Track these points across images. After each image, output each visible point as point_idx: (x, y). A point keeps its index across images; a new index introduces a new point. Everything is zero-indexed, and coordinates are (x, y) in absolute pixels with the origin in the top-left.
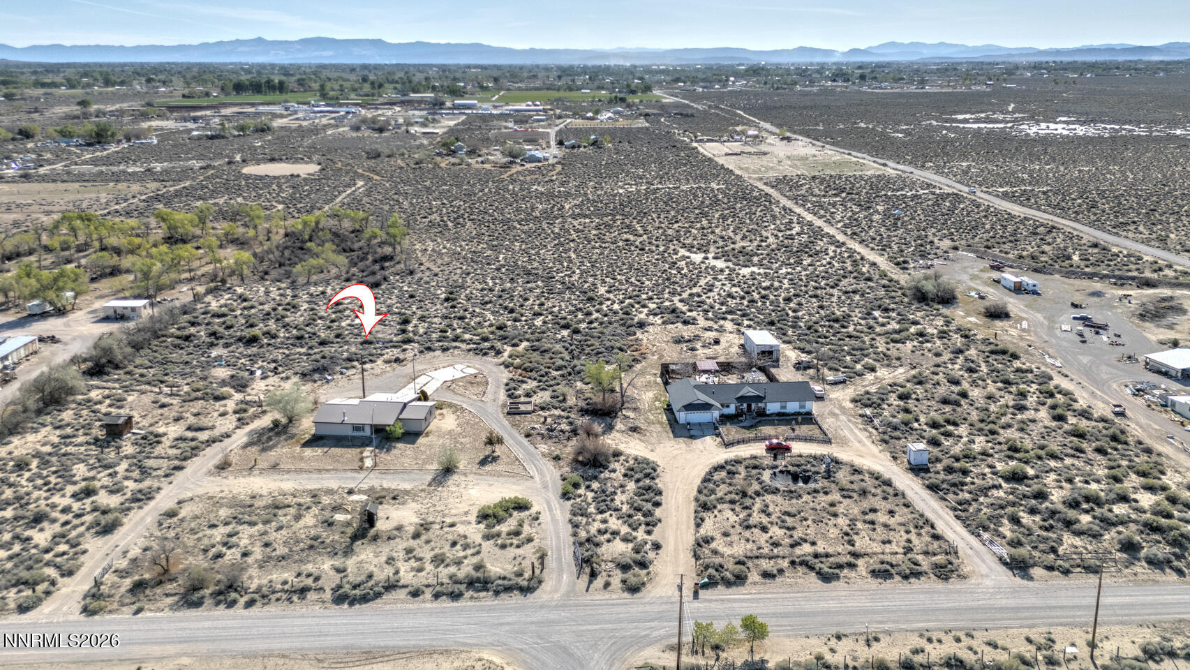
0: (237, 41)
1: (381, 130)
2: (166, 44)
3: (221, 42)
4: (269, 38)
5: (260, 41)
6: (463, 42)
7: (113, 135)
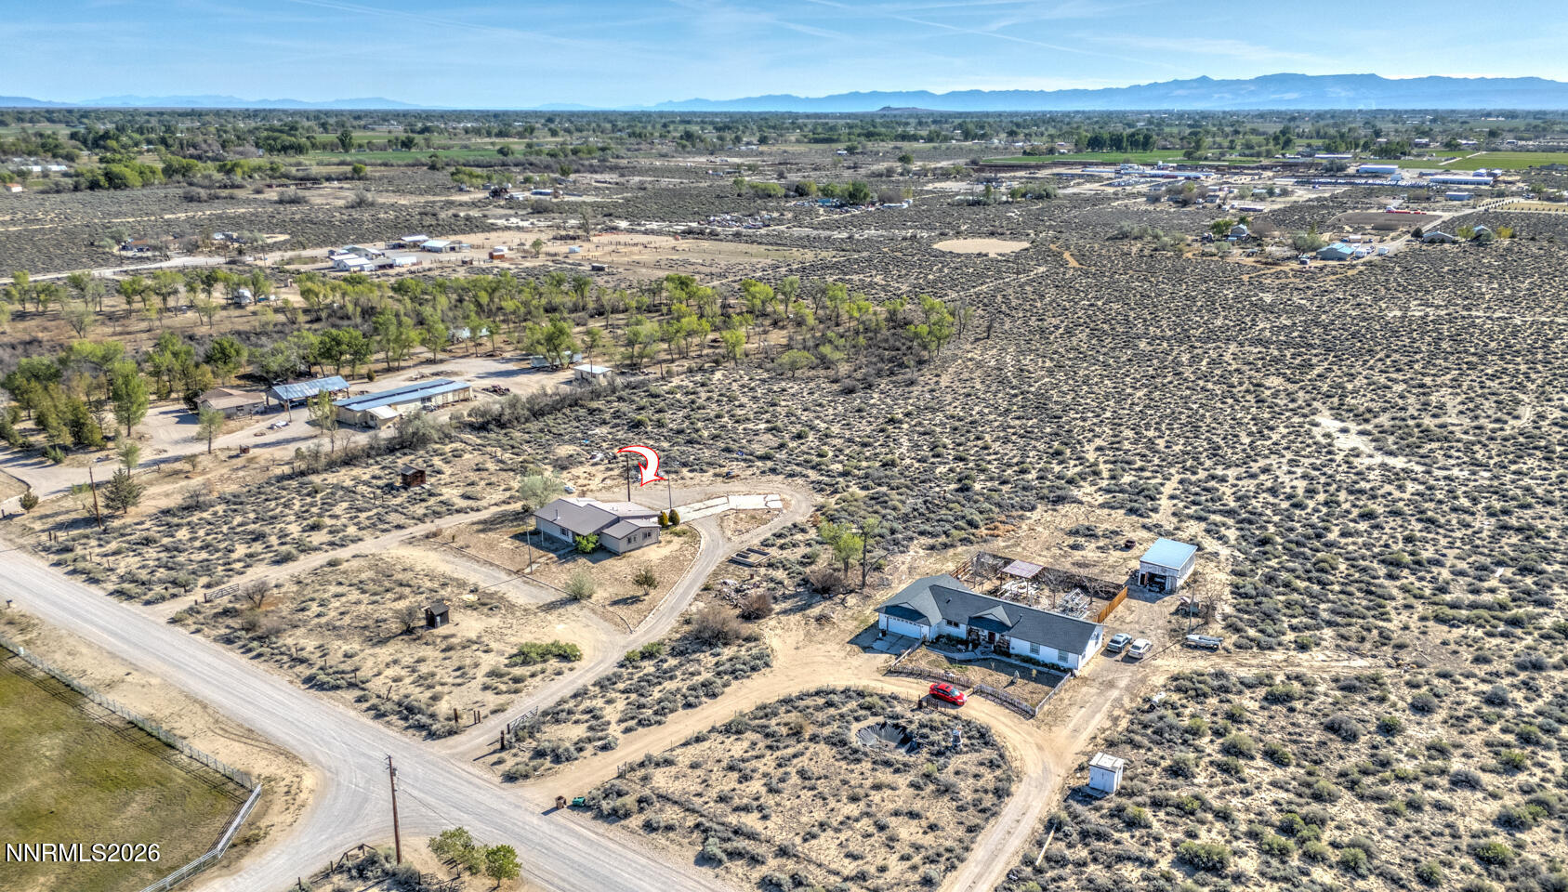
0: (1176, 82)
1: (1185, 203)
2: (1091, 88)
3: (1156, 84)
4: (1216, 77)
5: (1204, 80)
6: (1508, 76)
7: (866, 195)
